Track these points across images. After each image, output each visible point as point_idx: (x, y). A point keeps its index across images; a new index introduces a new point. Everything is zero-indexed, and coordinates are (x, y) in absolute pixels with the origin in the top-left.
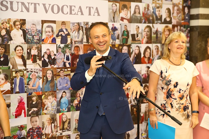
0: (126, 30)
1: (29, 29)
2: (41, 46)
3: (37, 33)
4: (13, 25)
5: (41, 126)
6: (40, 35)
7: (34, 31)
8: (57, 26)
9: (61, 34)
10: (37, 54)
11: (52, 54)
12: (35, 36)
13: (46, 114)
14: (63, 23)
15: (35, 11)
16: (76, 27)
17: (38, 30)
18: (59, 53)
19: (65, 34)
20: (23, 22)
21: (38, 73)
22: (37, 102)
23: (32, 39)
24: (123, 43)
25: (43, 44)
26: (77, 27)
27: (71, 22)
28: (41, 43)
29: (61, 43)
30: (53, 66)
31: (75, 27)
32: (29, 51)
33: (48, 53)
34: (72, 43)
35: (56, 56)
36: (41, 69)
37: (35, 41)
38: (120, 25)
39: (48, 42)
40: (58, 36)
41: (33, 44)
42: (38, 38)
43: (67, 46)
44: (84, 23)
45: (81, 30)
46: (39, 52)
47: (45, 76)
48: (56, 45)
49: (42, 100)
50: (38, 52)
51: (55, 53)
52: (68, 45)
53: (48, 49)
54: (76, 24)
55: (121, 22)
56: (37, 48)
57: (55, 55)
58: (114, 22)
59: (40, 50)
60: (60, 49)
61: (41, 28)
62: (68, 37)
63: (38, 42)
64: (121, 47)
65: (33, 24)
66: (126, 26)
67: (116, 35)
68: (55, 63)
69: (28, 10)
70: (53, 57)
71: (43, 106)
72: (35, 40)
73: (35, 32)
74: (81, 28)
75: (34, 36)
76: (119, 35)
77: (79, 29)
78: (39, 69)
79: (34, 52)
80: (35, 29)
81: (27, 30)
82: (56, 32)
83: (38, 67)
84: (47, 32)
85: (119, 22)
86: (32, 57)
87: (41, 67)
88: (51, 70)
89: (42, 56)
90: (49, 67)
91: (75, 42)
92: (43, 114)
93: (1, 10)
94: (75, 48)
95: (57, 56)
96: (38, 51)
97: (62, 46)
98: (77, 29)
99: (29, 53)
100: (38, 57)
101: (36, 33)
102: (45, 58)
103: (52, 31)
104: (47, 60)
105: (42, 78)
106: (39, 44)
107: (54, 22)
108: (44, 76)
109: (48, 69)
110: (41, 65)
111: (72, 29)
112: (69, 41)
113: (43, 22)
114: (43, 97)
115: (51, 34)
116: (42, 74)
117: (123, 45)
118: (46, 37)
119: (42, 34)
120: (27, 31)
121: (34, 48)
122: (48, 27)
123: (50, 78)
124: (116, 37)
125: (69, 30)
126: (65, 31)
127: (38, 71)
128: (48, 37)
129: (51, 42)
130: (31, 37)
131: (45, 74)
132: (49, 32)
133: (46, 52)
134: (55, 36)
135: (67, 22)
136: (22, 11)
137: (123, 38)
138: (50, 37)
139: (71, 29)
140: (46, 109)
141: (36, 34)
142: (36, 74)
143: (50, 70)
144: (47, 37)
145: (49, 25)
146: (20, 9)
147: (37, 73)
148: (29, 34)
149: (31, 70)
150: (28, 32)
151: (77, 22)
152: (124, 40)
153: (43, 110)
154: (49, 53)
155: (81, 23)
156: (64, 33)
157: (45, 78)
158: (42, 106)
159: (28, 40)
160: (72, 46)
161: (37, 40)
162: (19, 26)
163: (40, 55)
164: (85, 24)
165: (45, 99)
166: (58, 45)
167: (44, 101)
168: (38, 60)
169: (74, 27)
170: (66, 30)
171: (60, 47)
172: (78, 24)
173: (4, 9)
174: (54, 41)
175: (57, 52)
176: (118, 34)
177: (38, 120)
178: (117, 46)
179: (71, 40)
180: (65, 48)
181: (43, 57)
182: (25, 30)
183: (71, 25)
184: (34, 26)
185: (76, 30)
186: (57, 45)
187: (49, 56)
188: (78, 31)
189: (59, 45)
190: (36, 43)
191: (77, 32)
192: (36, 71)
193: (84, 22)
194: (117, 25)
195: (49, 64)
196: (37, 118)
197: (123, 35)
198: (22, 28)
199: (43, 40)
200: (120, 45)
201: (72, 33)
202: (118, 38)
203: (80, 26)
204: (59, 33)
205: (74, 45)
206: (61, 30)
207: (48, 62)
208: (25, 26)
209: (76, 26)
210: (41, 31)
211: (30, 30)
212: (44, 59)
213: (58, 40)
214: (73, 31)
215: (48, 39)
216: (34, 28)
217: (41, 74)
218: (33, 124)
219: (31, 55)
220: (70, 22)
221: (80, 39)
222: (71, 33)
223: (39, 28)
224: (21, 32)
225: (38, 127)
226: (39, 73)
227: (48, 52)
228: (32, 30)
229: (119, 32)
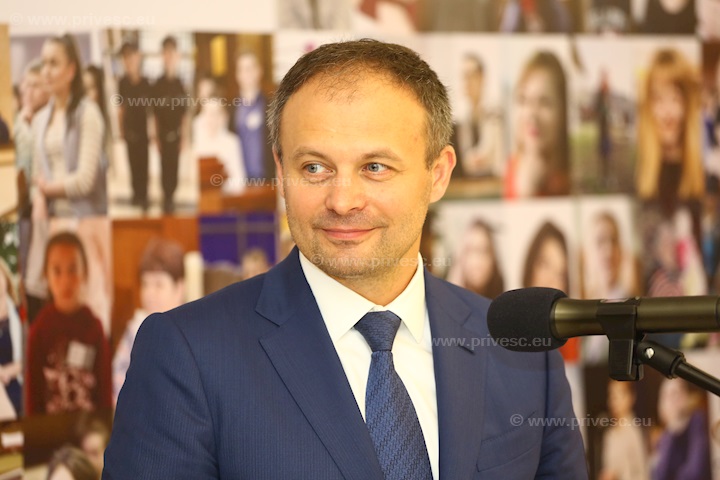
16: (56, 72)
26: (61, 73)
27: (14, 31)
31: (45, 70)
34: (25, 209)
44: (111, 42)
45: (92, 94)
54: (49, 50)
74: (88, 79)
77: (76, 92)
91: (50, 199)
94: (56, 256)
98: (59, 93)
111: (24, 88)
125: (5, 104)
139: (17, 92)
151: (60, 32)
155: (86, 39)
160: (27, 239)
169: (36, 70)
172: (71, 46)
179: (23, 184)
183: (17, 53)
185: (53, 100)
188: (72, 108)
191: (60, 117)
193: (110, 32)
201: (29, 120)
203: (85, 64)
205: (45, 228)
209: (53, 62)
214: (37, 109)
220: (5, 29)
221: (84, 175)
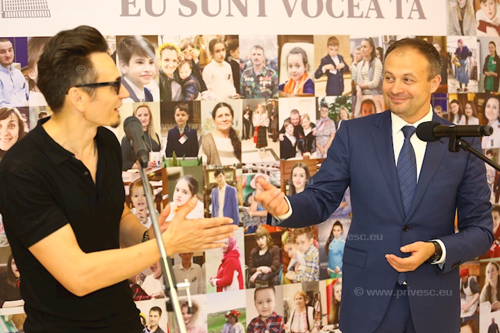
0: (493, 56)
1: (247, 61)
2: (277, 103)
3: (267, 68)
4: (208, 52)
5: (281, 313)
6: (275, 74)
7: (258, 63)
8: (316, 49)
9: (328, 71)
10: (266, 124)
11: (305, 124)
12: (261, 78)
13: (292, 282)
14: (333, 41)
15: (262, 13)
16: (365, 49)
17: (269, 62)
18: (321, 120)
19: (338, 70)
20: (233, 43)
21: (271, 175)
22: (270, 251)
23: (253, 85)
24: (488, 88)
25: (281, 96)
26: (368, 50)
27: (351, 37)
28: (277, 95)
29: (329, 93)
30: (307, 154)
31: (362, 49)
32: (247, 117)
33: (295, 121)
34: (354, 92)
35: (314, 129)
36: (278, 163)
37: (263, 90)
38: (478, 41)
39: (295, 92)
40: (318, 74)
41: (256, 99)
42: (270, 83)
43: (342, 102)
44: (386, 40)
45: (379, 56)
46: (272, 118)
47: (289, 183)
48: (314, 99)
49: (281, 245)
50: (271, 120)
51: (313, 120)
52: (346, 98)
53: (295, 111)
55: (480, 33)
56: (268, 108)
57: (313, 125)
58: (463, 35)
59: (274, 114)
60: (325, 109)
61: (277, 56)
62: (345, 76)
63: (270, 92)
64: (481, 101)
65: (257, 47)
66: (492, 45)
67: (468, 69)
68: (313, 146)
69: (244, 11)
70: (307, 132)
71: (285, 260)
72: (261, 88)
73: (261, 67)
74: (377, 51)
75: (259, 76)
76: (475, 68)
77: (373, 55)
78: (272, 164)
79: (260, 119)
80: (261, 59)
81: (242, 62)
82: (314, 65)
83: (270, 159)
84: (291, 66)
85: (475, 35)
86: (256, 134)
87: (277, 159)
88: (304, 165)
89: (280, 128)
90: (299, 157)
91: (363, 89)
92: (284, 283)
93: (181, 14)
94: (364, 107)
95: (317, 129)
96: (270, 117)
97: (331, 100)
98: (366, 56)
99: (247, 123)
100: (270, 131)
101: (264, 68)
102: (286, 134)
103: (305, 62)
104: (293, 140)
105: (282, 187)
106: (271, 96)
107: (309, 39)
108: (286, 183)
109: (296, 165)
110: (278, 154)
111: (354, 55)
112: (347, 89)
113: (282, 40)
114: (284, 237)
115: (301, 70)
116: (281, 177)
117: (485, 96)
118: (289, 80)
119: (278, 71)
120: (242, 66)
121: (260, 109)
122: (294, 52)
123: (301, 187)
124: (469, 74)
125: (348, 60)
126: (336, 60)
127: (270, 169)
128: (294, 78)
129: (301, 93)
130: (252, 79)
131: (288, 177)
132: (298, 66)
133: (289, 119)
134: (311, 75)
135: (342, 37)
136: (230, 15)
137: (486, 77)
138: (300, 79)
139: (352, 56)
140: (293, 268)
141: (264, 73)
142: (265, 175)
143: (300, 166)
144: (292, 80)
145: (295, 48)
146: (225, 10)
147: (268, 173)
148: (248, 73)
149: (254, 168)
150: (246, 67)
151: (368, 37)
152: (490, 82)
153: (285, 272)
154: (298, 120)
155: (377, 39)
156: (335, 66)
157: (288, 187)
158: (281, 261)
159: (244, 88)
160: (355, 102)
161: (267, 86)
162: (224, 54)
163: (274, 126)
164: (388, 40)
165: (289, 242)
166: (320, 100)
167: (286, 247)
168: (270, 141)
169: (359, 49)
170: (341, 58)
171: (324, 105)
172: (371, 41)
173: (187, 11)
174: (310, 90)
175: (318, 116)
176: (473, 65)
177: (272, 297)
178: (470, 97)
179: (354, 84)
180: (338, 107)
181: (283, 131)
182: (238, 61)
183: (352, 44)
184: (260, 51)
185: (364, 58)
186: (317, 98)
187: (298, 130)
188: (371, 61)
189: (323, 100)
190: (265, 95)
191: (367, 64)
192: (265, 168)
193: (385, 37)
194: (470, 42)
195: (297, 149)
196: (270, 291)
197: (485, 69)
198: (230, 59)
199: (282, 88)
200: (478, 95)
201: (356, 65)
202: (474, 77)
203: (376, 47)
204: (321, 67)
205: (360, 98)
206: (327, 60)
207: (296, 144)
208: (236, 51)
209: (365, 47)
210: (277, 65)
211: (248, 63)
212: (285, 137)
213: (321, 86)
214: (358, 62)
215: (295, 84)
216: (259, 57)
217: (277, 177)
218: (260, 307)
219: (254, 128)
220: (348, 36)
221: (375, 82)
222: (352, 67)
223: (272, 55)
224: (228, 68)
225: (275, 315)
226: (274, 175)
227: (294, 117)
228: (255, 63)
229: (474, 61)
